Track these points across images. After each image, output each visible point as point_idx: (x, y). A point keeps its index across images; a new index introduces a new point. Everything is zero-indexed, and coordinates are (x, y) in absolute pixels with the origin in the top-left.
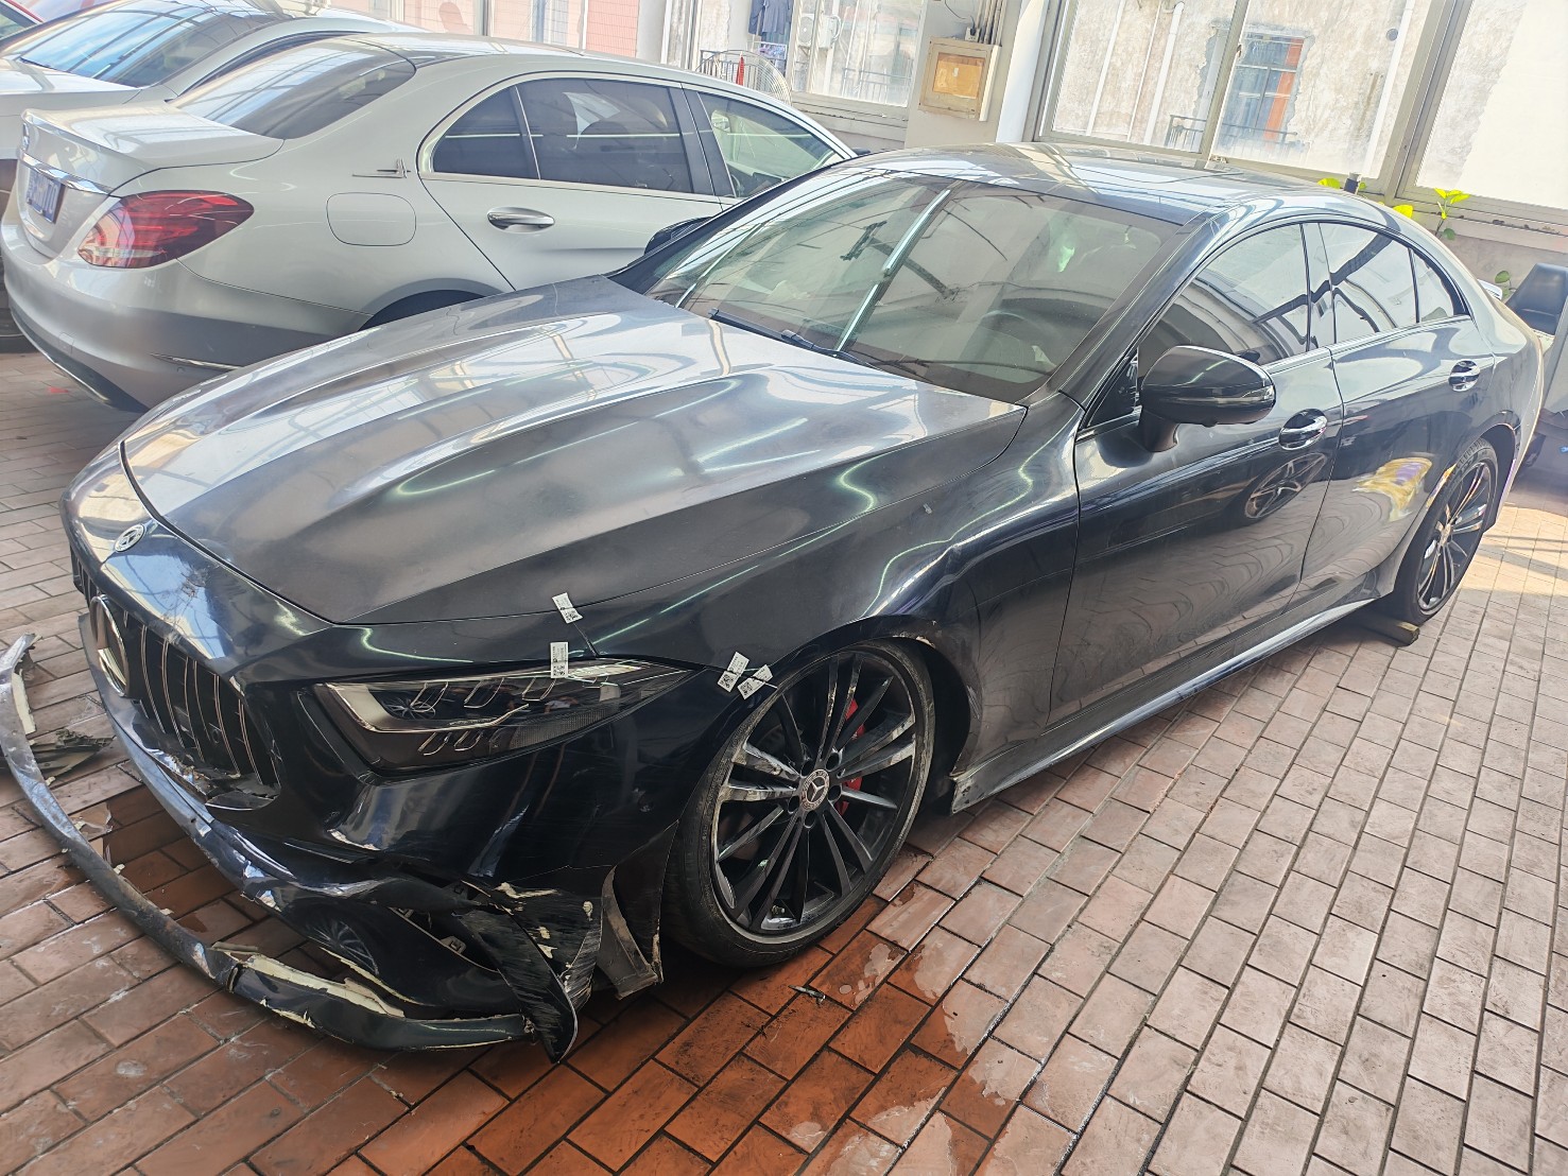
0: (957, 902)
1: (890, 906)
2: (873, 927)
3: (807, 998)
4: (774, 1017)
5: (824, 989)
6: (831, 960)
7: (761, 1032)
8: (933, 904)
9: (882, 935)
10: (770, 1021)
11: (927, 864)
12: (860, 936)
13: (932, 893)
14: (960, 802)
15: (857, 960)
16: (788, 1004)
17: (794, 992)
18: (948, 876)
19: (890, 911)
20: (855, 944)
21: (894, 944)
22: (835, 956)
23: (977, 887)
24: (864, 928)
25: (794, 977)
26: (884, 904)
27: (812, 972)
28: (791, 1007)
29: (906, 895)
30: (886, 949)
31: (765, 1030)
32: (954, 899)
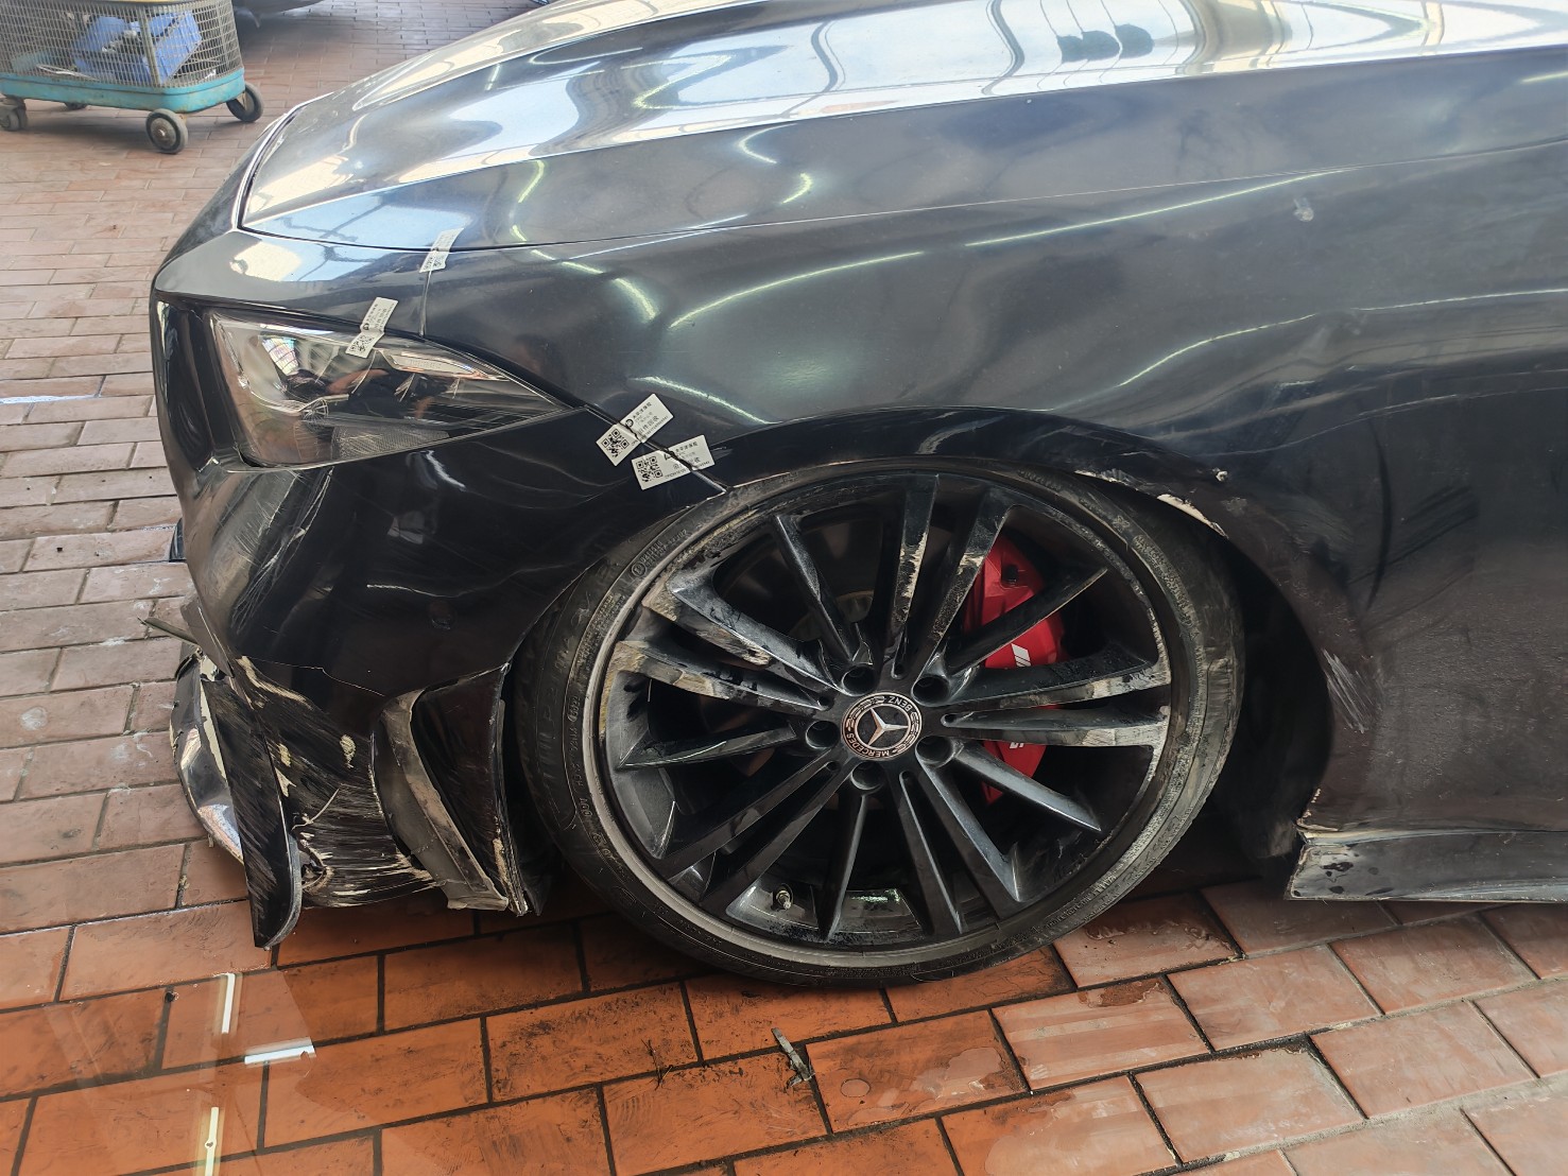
0: (1214, 1055)
1: (1074, 998)
2: (1005, 1015)
3: (783, 1065)
4: (702, 1063)
5: (820, 1068)
6: (883, 1027)
7: (658, 1074)
8: (1162, 1035)
9: (1011, 1037)
10: (691, 1066)
11: (1215, 963)
12: (970, 1016)
13: (1178, 1016)
14: (1314, 882)
15: (923, 1053)
16: (743, 1056)
17: (771, 1043)
18: (1241, 1002)
19: (1069, 1005)
20: (948, 1024)
21: (1017, 1063)
22: (895, 1023)
23: (1281, 1053)
24: (989, 1008)
25: (792, 1020)
26: (1066, 984)
27: (832, 1029)
28: (742, 1063)
29: (1119, 991)
30: (992, 1061)
31: (667, 1076)
32: (1211, 1047)
